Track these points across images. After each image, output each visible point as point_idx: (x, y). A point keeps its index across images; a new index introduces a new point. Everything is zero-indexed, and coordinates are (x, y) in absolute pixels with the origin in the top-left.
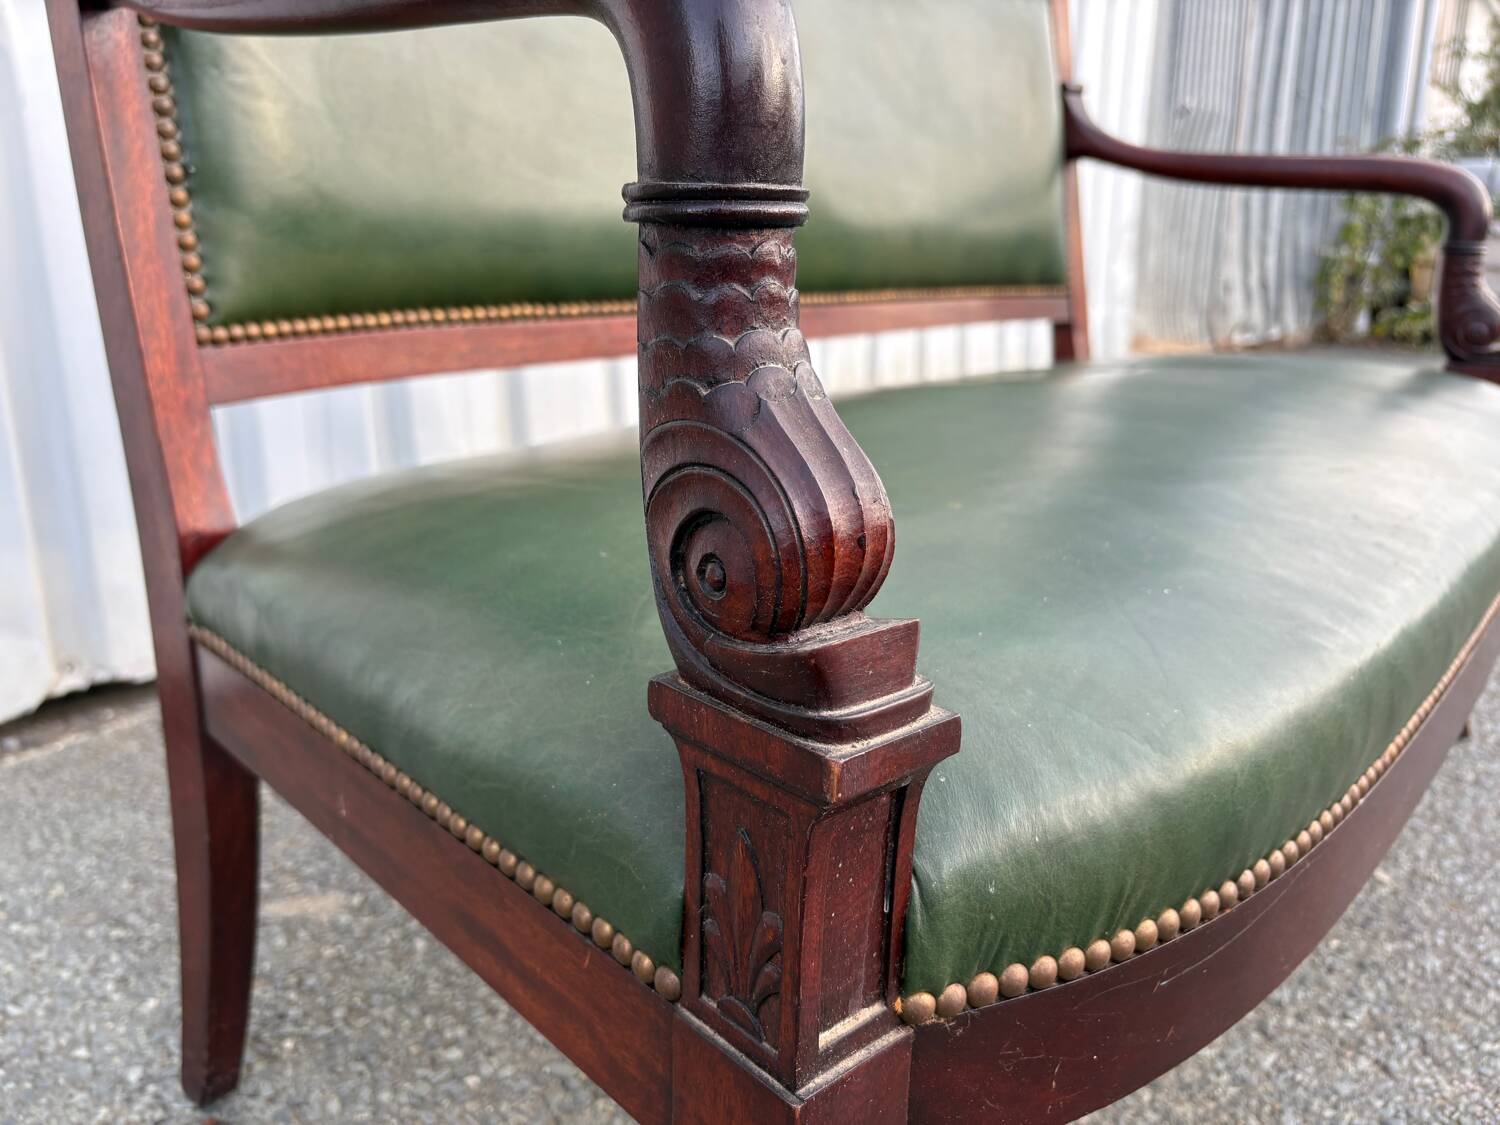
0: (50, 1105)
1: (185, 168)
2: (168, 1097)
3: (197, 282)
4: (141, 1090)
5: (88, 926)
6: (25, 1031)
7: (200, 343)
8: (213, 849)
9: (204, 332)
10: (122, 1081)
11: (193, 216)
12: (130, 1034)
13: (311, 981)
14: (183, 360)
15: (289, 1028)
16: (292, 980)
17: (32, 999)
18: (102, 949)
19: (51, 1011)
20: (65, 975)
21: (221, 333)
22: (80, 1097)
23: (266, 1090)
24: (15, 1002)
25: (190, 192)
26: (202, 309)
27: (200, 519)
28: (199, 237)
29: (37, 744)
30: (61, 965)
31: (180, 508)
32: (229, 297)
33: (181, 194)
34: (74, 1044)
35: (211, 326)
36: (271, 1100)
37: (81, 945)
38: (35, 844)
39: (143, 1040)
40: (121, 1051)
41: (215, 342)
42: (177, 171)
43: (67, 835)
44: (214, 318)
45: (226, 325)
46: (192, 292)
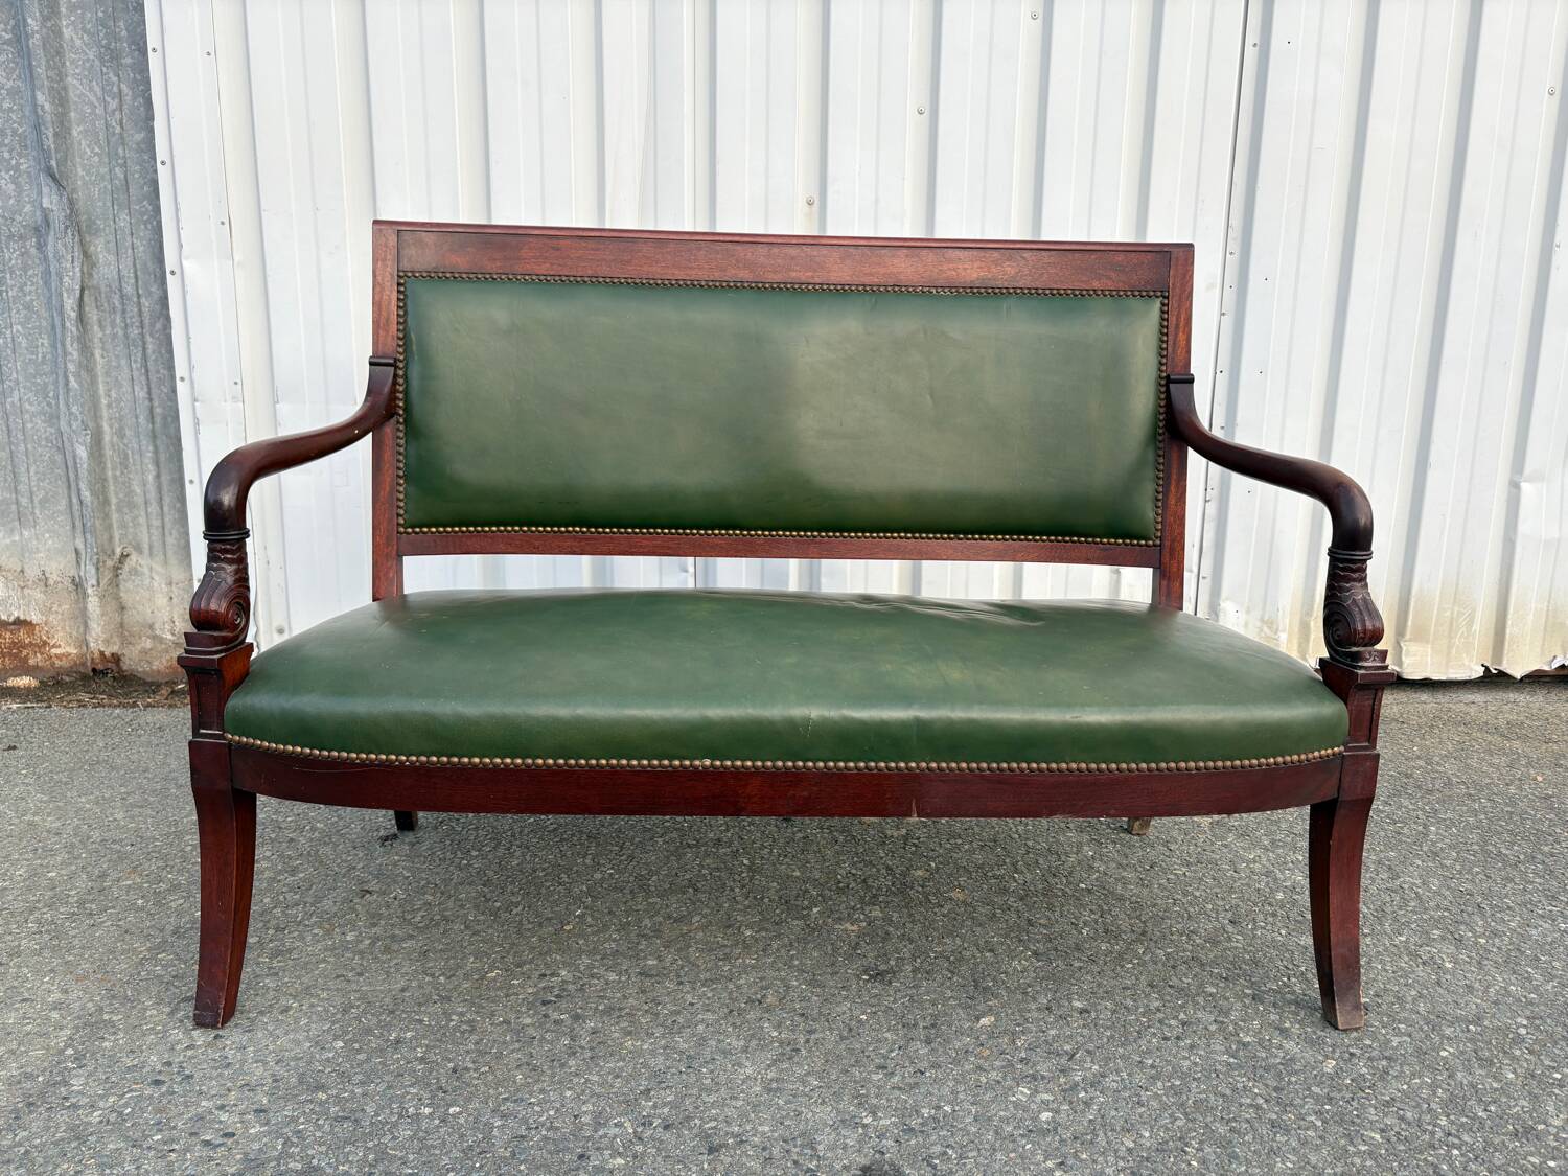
3: (402, 512)
7: (399, 534)
9: (402, 530)
11: (406, 489)
14: (389, 538)
21: (410, 530)
26: (402, 522)
27: (382, 595)
28: (406, 496)
32: (416, 517)
33: (402, 482)
35: (406, 528)
41: (407, 533)
44: (407, 525)
45: (413, 527)
46: (398, 515)
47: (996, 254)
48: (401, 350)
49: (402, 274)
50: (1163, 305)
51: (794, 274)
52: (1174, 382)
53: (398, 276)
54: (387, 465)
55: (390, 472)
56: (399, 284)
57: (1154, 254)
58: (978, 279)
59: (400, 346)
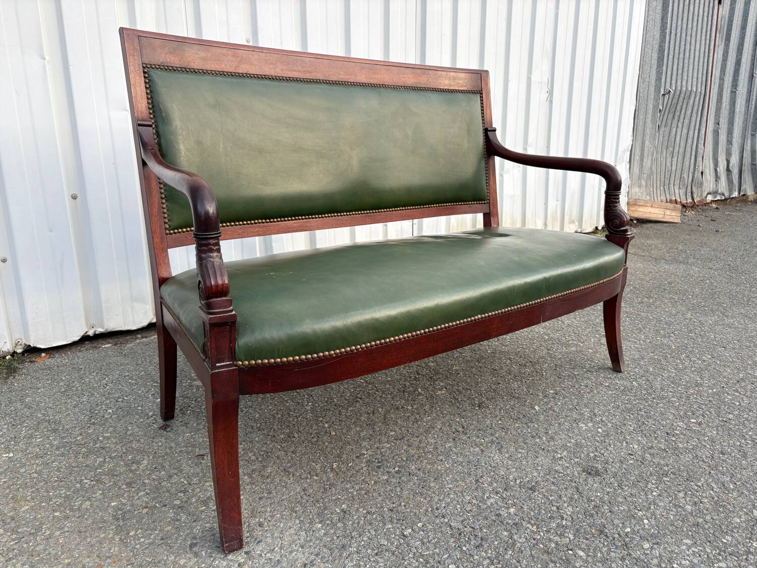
0: (130, 417)
1: (165, 195)
2: (157, 418)
3: (167, 221)
4: (152, 417)
5: (148, 382)
6: (128, 403)
7: (166, 234)
8: (165, 351)
9: (168, 232)
10: (148, 414)
11: (167, 206)
12: (152, 406)
13: (199, 400)
14: (162, 239)
15: (190, 409)
16: (195, 399)
17: (131, 396)
18: (150, 387)
19: (135, 399)
20: (140, 392)
21: (172, 232)
22: (137, 416)
23: (180, 420)
24: (127, 396)
25: (166, 201)
26: (168, 227)
27: (164, 275)
28: (167, 210)
29: (146, 337)
30: (139, 390)
31: (159, 272)
32: (174, 223)
33: (164, 201)
34: (138, 406)
35: (169, 231)
36: (181, 422)
37: (145, 386)
38: (139, 362)
39: (155, 407)
40: (149, 409)
41: (171, 234)
42: (163, 196)
43: (148, 361)
44: (170, 228)
45: (173, 230)
46: (165, 223)
47: (419, 71)
48: (152, 116)
49: (144, 66)
50: (481, 97)
51: (341, 76)
52: (488, 132)
53: (143, 67)
54: (155, 191)
55: (157, 196)
56: (144, 72)
57: (475, 74)
58: (414, 83)
59: (150, 113)
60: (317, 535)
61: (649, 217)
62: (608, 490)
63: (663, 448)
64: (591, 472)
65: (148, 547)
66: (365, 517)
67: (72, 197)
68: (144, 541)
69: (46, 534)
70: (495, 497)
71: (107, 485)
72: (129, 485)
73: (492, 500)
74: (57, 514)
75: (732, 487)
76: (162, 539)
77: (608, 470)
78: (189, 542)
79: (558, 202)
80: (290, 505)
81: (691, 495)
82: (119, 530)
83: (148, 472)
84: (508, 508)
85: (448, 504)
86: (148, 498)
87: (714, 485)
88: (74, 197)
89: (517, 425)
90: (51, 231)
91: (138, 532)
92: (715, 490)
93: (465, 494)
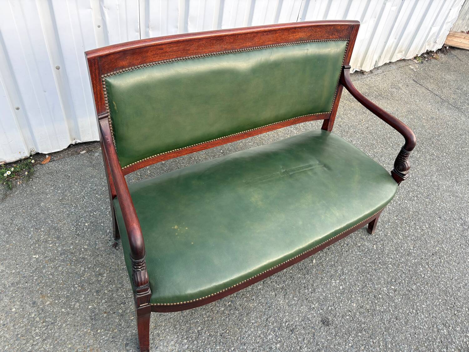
0: (97, 232)
2: (111, 236)
4: (109, 234)
6: (96, 218)
10: (107, 232)
12: (109, 223)
17: (97, 212)
20: (102, 208)
22: (101, 232)
24: (95, 211)
34: (101, 223)
40: (107, 226)
48: (108, 108)
59: (107, 106)
60: (184, 348)
61: (459, 46)
62: (329, 338)
63: (368, 308)
64: (325, 322)
65: (106, 342)
66: (208, 338)
67: (56, 68)
68: (105, 338)
69: (59, 325)
70: (273, 334)
71: (87, 291)
72: (97, 292)
73: (271, 336)
74: (63, 310)
75: (389, 346)
76: (113, 338)
77: (334, 322)
78: (125, 343)
79: (395, 40)
80: (174, 323)
81: (367, 348)
82: (93, 328)
83: (107, 284)
84: (276, 344)
85: (249, 335)
86: (106, 305)
87: (381, 343)
88: (58, 68)
89: (299, 275)
90: (45, 92)
91: (102, 331)
92: (380, 347)
93: (259, 329)
